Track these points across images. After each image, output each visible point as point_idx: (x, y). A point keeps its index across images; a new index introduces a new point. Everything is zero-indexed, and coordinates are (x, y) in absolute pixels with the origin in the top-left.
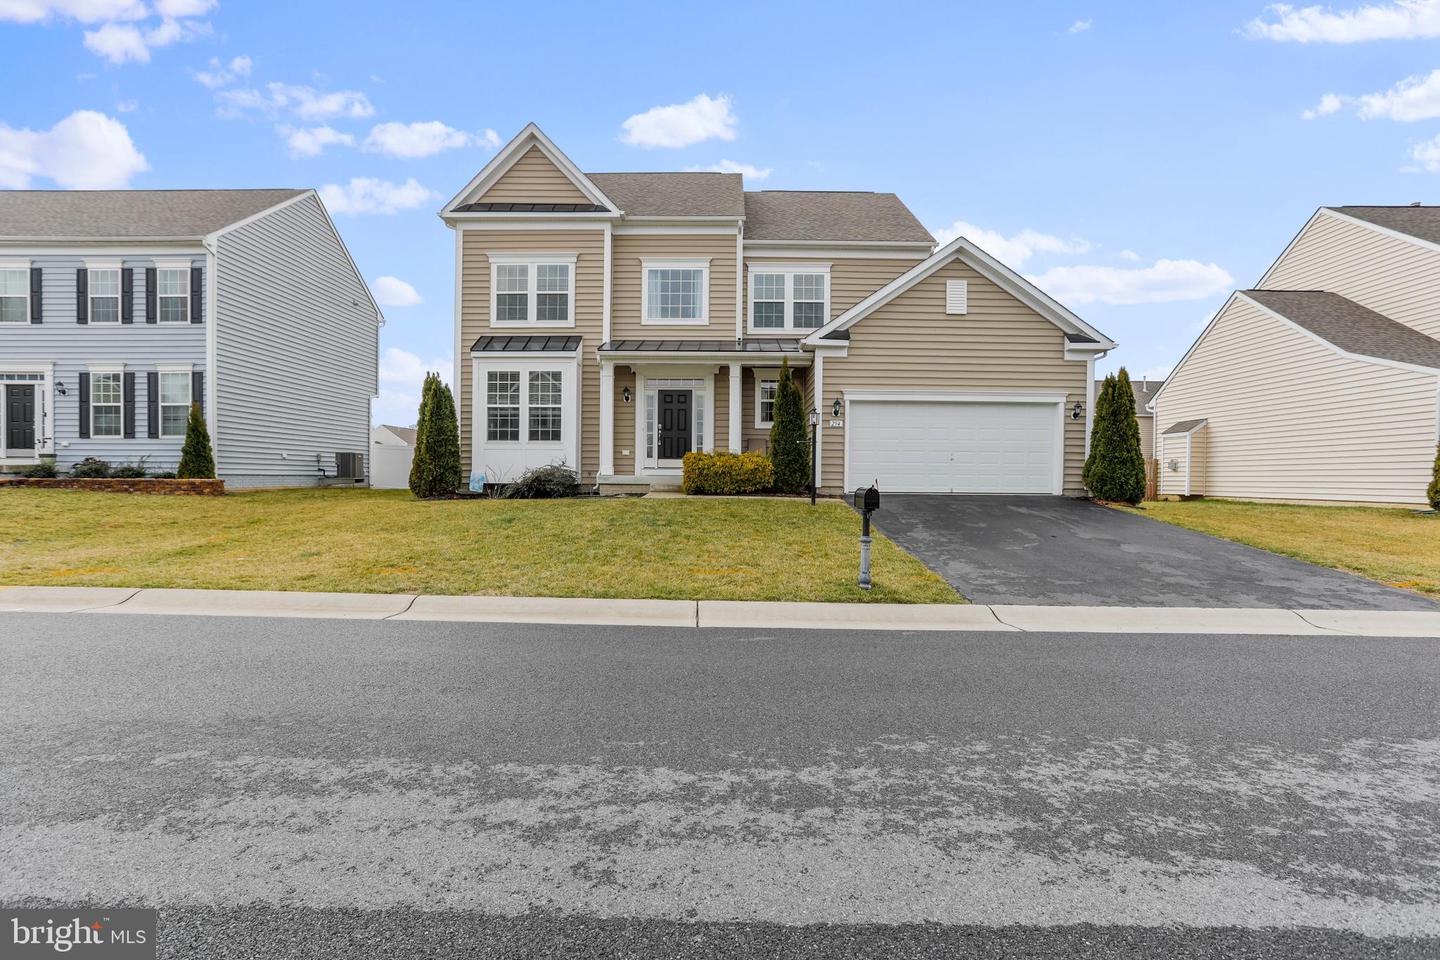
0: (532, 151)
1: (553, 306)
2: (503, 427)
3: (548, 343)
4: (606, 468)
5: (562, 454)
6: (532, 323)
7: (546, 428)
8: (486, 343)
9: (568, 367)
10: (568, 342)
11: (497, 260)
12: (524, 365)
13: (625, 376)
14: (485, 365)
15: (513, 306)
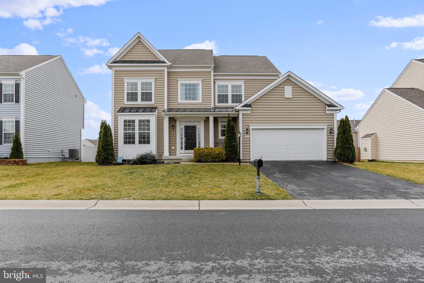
0: (139, 42)
1: (147, 96)
2: (129, 140)
3: (145, 109)
4: (166, 154)
5: (151, 149)
6: (139, 102)
7: (145, 139)
8: (123, 110)
9: (152, 118)
10: (152, 109)
11: (127, 81)
12: (137, 117)
13: (172, 121)
14: (123, 117)
15: (132, 96)
